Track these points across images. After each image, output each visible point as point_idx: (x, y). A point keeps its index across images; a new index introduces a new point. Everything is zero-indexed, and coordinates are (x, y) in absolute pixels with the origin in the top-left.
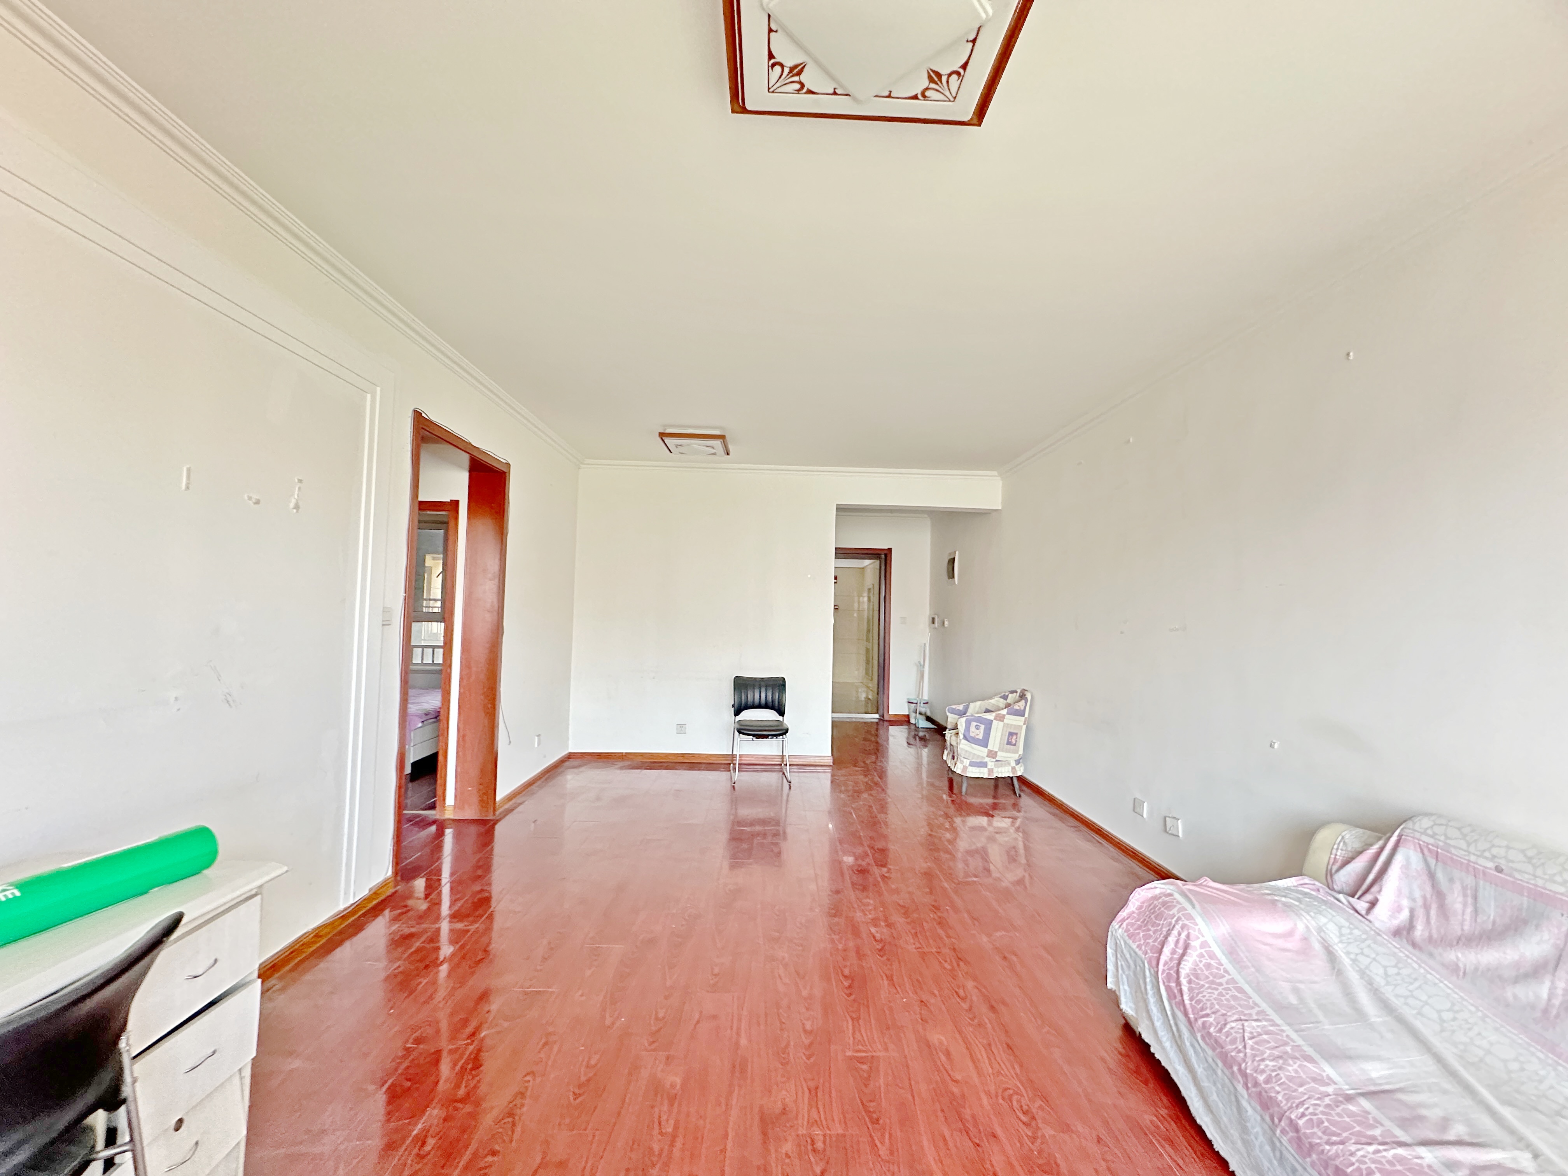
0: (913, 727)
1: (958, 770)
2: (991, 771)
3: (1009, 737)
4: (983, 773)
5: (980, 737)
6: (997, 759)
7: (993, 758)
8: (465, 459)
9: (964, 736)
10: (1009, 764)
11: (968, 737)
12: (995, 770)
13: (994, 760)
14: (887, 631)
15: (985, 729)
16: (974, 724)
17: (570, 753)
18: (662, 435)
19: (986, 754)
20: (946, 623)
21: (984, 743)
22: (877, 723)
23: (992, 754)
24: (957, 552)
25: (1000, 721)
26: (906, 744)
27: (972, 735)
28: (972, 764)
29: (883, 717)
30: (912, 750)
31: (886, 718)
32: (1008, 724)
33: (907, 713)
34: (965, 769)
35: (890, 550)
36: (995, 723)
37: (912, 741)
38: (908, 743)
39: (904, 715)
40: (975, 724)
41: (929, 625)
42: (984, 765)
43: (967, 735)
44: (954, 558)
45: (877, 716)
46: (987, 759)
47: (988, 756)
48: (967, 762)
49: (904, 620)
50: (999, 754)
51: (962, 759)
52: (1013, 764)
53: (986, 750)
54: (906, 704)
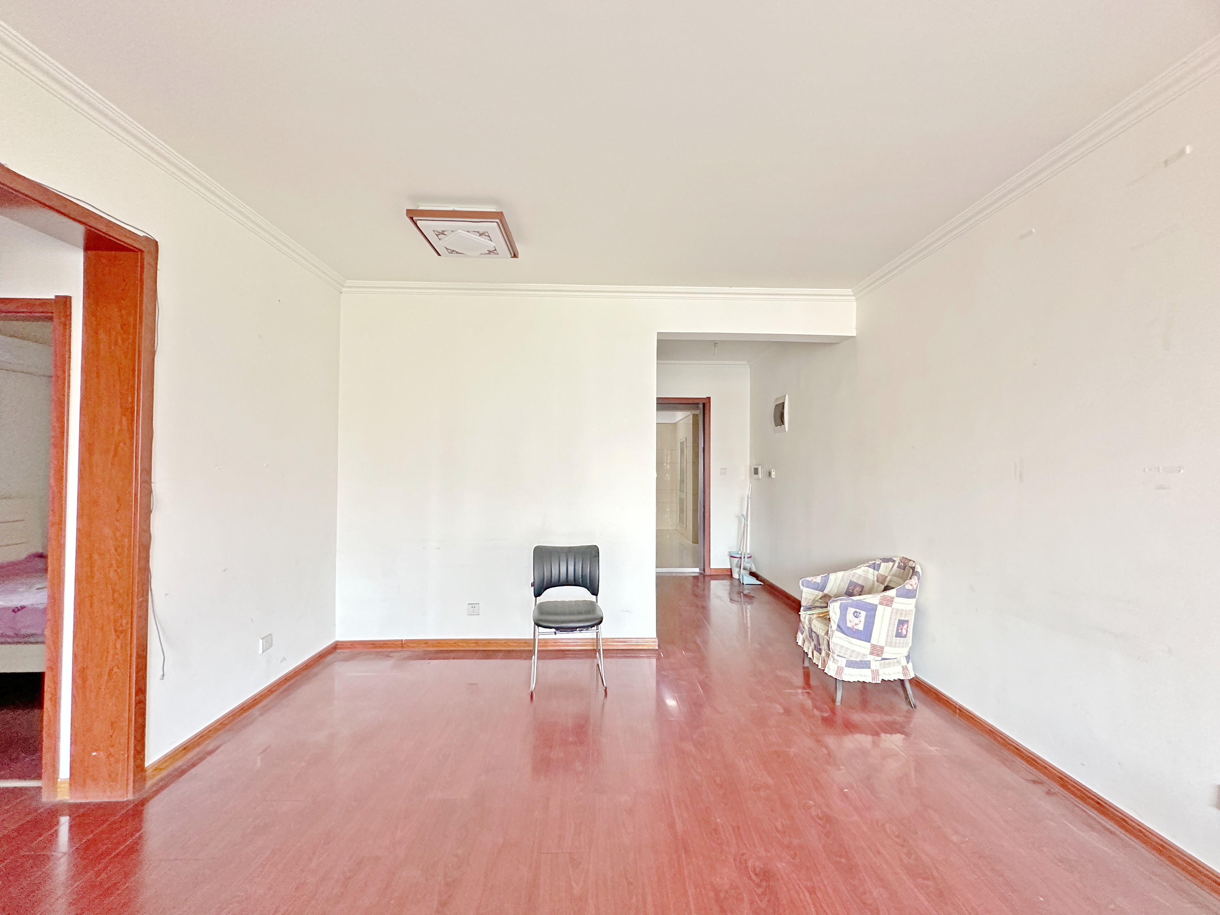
0: (737, 583)
1: (831, 670)
2: (875, 673)
3: (898, 626)
4: (864, 676)
5: (861, 627)
6: (884, 656)
7: (878, 655)
8: (79, 231)
9: (838, 626)
10: (899, 662)
11: (843, 628)
12: (881, 672)
13: (880, 658)
14: (706, 482)
15: (866, 616)
16: (851, 610)
17: (337, 642)
18: (413, 215)
19: (868, 651)
20: (773, 473)
21: (866, 635)
22: (695, 578)
23: (877, 651)
24: (787, 396)
25: (887, 605)
26: (729, 600)
27: (849, 625)
28: (851, 664)
29: (704, 570)
30: (735, 607)
31: (707, 572)
32: (897, 610)
33: (729, 567)
34: (840, 670)
35: (709, 398)
36: (880, 608)
37: (736, 597)
38: (731, 599)
39: (727, 569)
40: (853, 610)
41: (751, 477)
42: (866, 665)
43: (841, 626)
44: (784, 403)
45: (697, 570)
46: (870, 658)
47: (872, 653)
48: (842, 662)
49: (724, 471)
50: (886, 649)
51: (836, 657)
52: (904, 662)
53: (868, 645)
54: (728, 558)
